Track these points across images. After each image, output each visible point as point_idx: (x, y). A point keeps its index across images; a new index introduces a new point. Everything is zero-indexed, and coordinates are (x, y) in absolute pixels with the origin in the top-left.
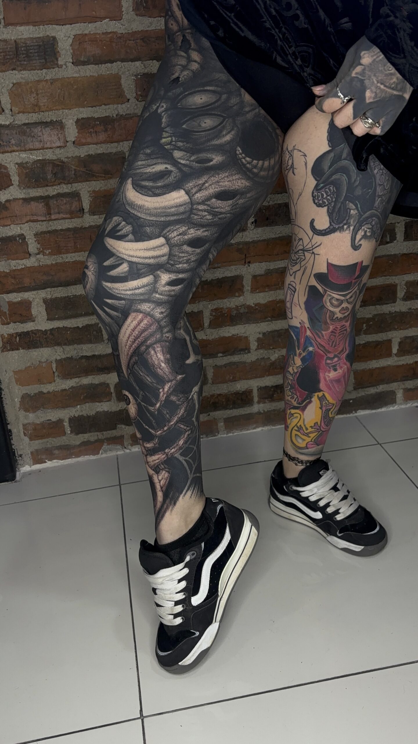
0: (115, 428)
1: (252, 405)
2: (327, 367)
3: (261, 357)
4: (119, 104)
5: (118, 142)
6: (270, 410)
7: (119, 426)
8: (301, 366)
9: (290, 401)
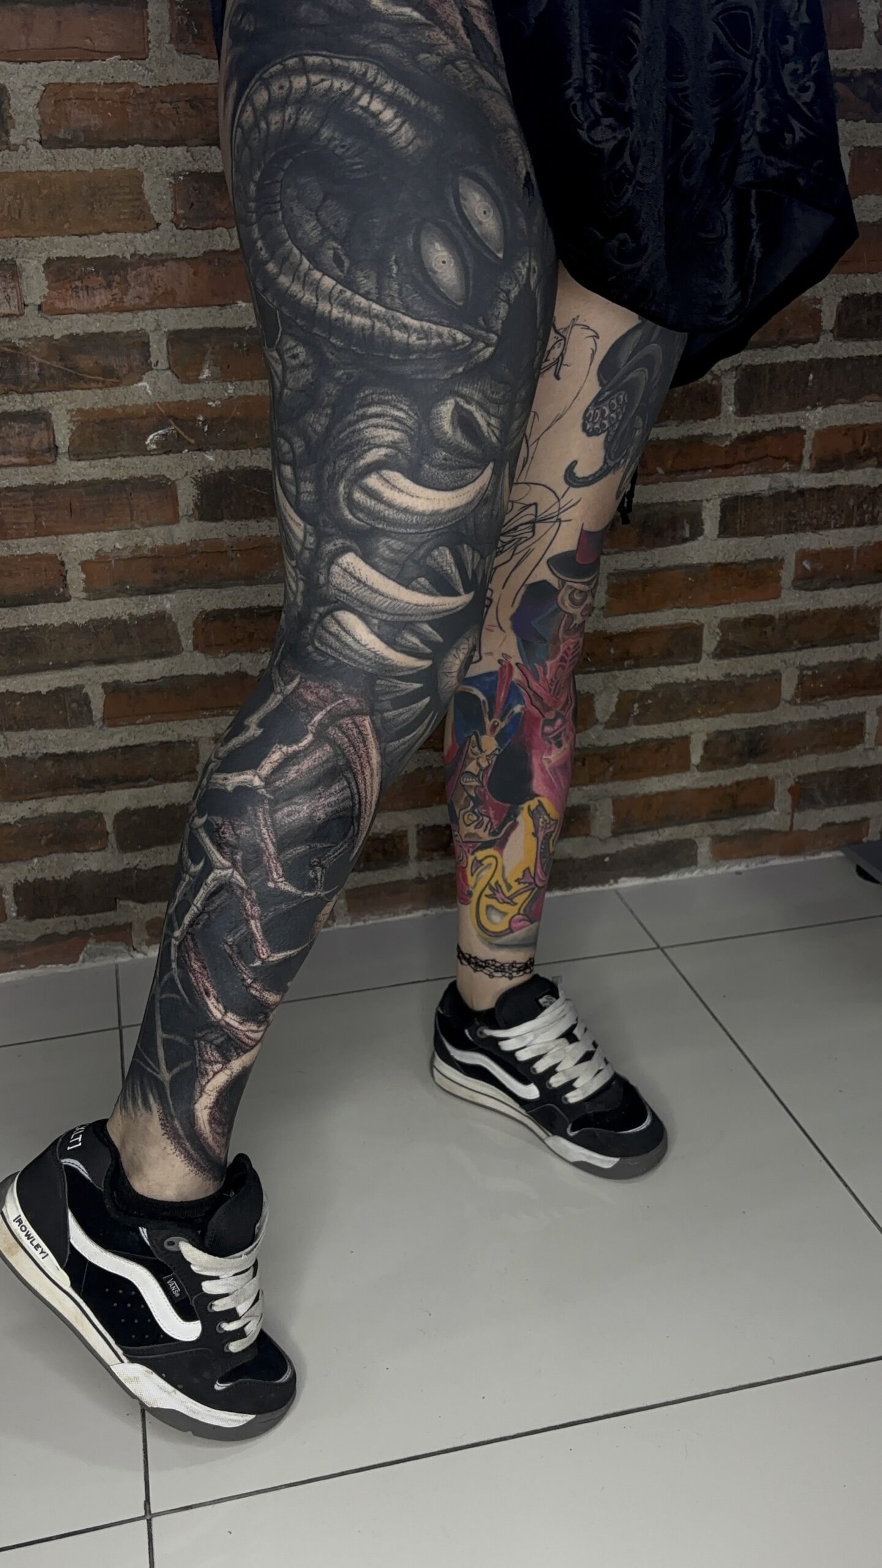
0: (113, 908)
1: (406, 863)
2: (546, 742)
3: (427, 765)
4: (138, 232)
5: (133, 309)
6: (443, 873)
7: (121, 903)
8: (497, 752)
9: (475, 835)
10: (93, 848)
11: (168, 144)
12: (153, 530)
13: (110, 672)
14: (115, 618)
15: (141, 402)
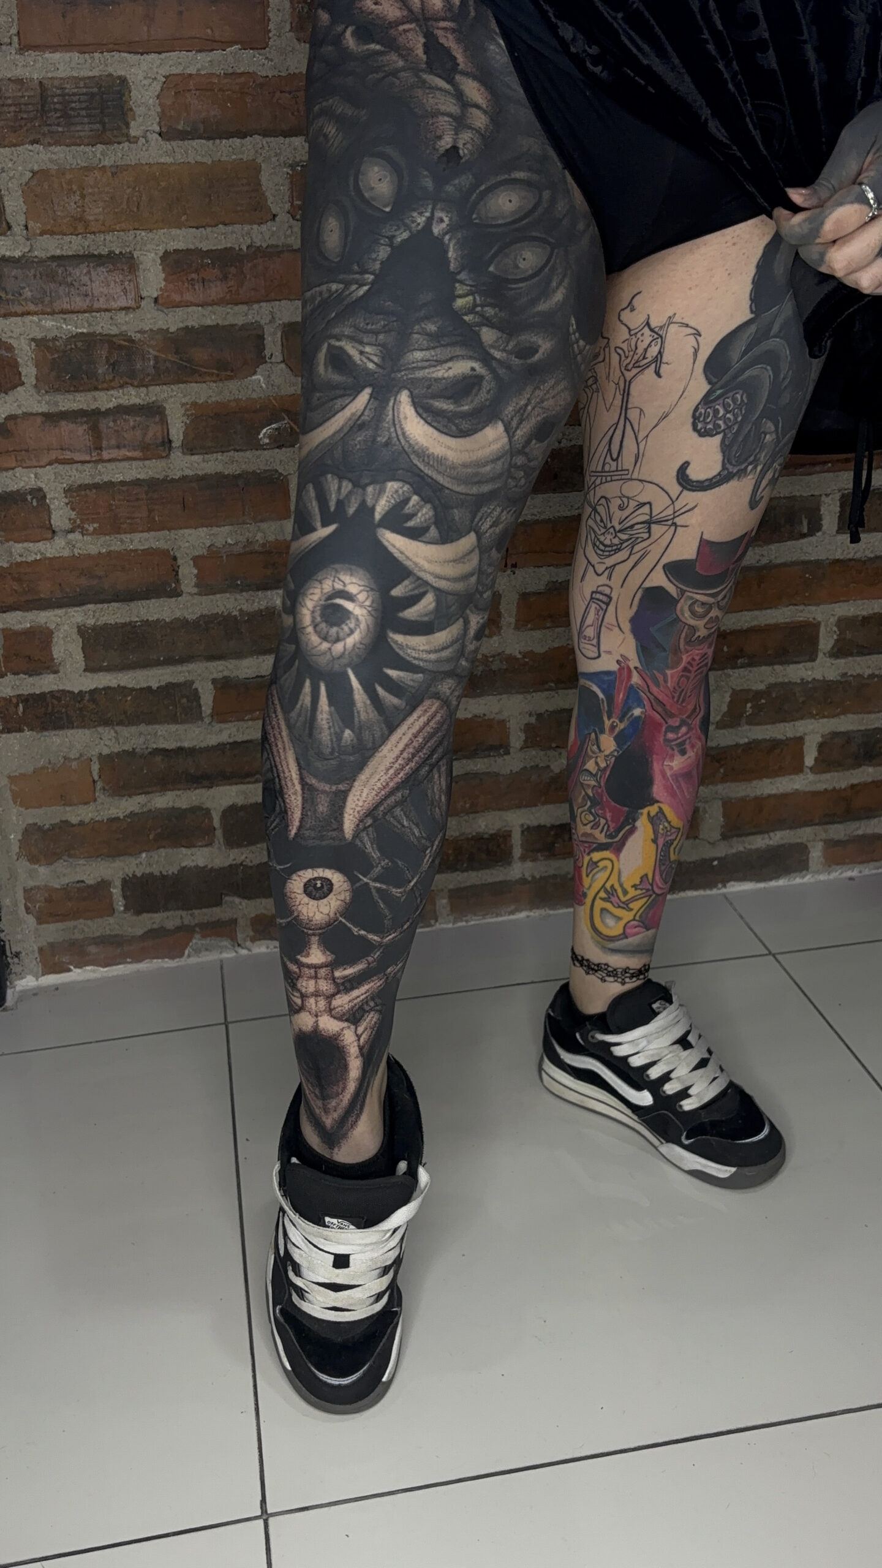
0: (218, 903)
1: (510, 864)
2: (668, 749)
3: (533, 764)
4: (254, 223)
5: (248, 302)
6: (546, 874)
7: (227, 899)
8: (616, 754)
9: (591, 835)
10: (200, 844)
11: (287, 134)
12: (264, 526)
13: (221, 668)
14: (226, 614)
15: (254, 396)
